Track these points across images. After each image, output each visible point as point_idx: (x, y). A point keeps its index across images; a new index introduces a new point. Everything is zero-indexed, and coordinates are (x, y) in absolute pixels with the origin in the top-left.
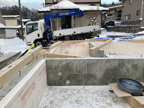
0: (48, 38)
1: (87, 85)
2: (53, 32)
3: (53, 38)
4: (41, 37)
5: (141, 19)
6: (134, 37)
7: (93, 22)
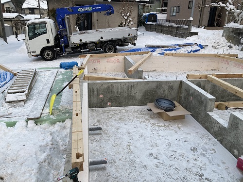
0: (63, 45)
1: (127, 106)
2: (69, 37)
3: (70, 46)
4: (52, 43)
5: (191, 19)
6: (178, 49)
7: (126, 20)
